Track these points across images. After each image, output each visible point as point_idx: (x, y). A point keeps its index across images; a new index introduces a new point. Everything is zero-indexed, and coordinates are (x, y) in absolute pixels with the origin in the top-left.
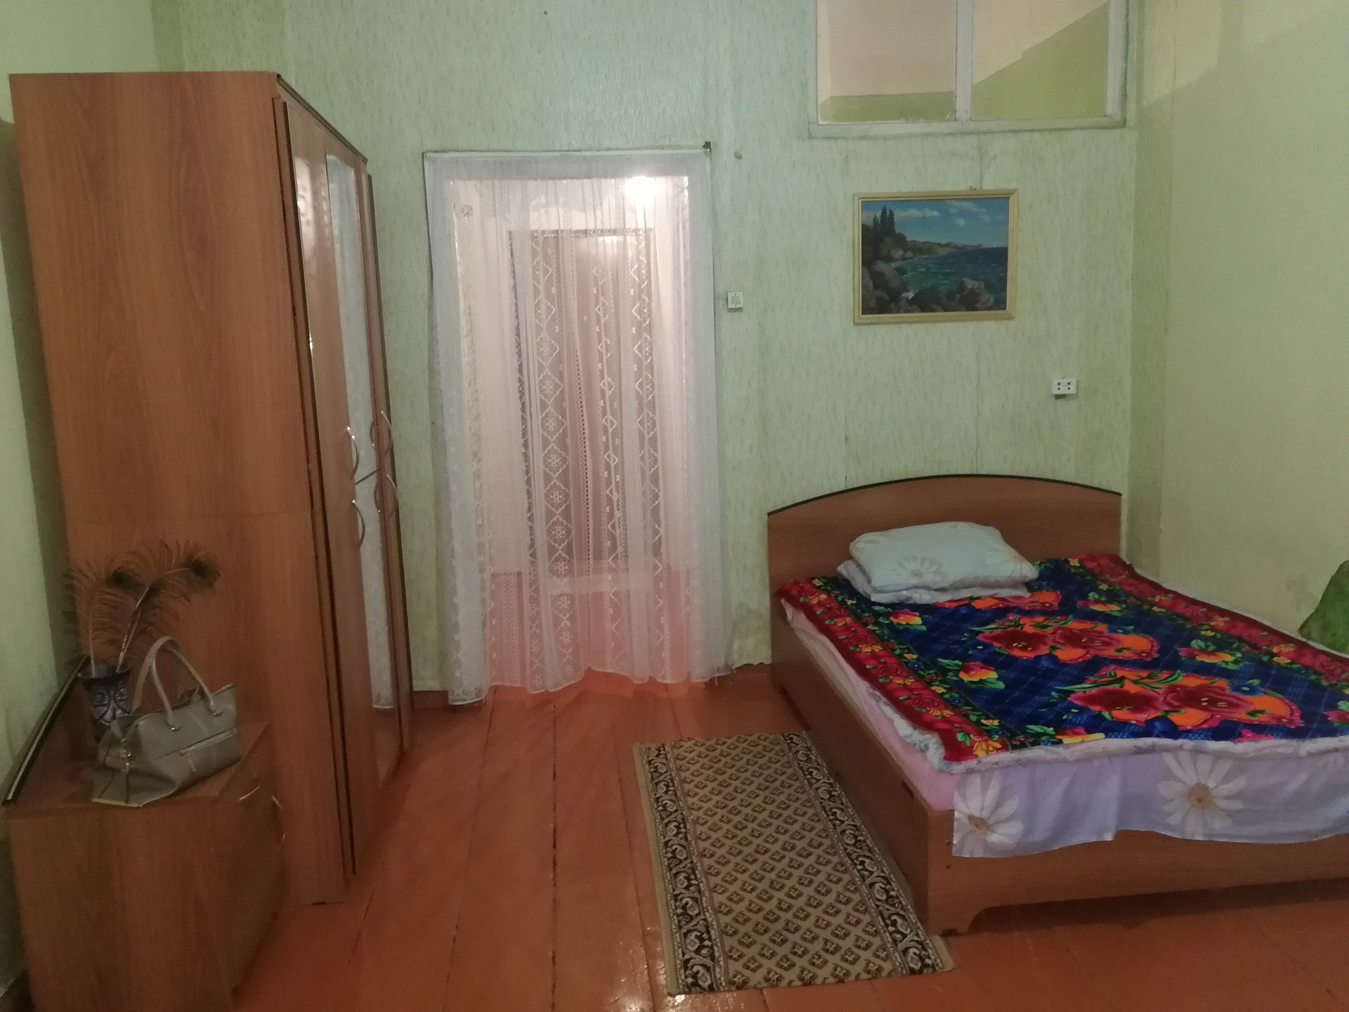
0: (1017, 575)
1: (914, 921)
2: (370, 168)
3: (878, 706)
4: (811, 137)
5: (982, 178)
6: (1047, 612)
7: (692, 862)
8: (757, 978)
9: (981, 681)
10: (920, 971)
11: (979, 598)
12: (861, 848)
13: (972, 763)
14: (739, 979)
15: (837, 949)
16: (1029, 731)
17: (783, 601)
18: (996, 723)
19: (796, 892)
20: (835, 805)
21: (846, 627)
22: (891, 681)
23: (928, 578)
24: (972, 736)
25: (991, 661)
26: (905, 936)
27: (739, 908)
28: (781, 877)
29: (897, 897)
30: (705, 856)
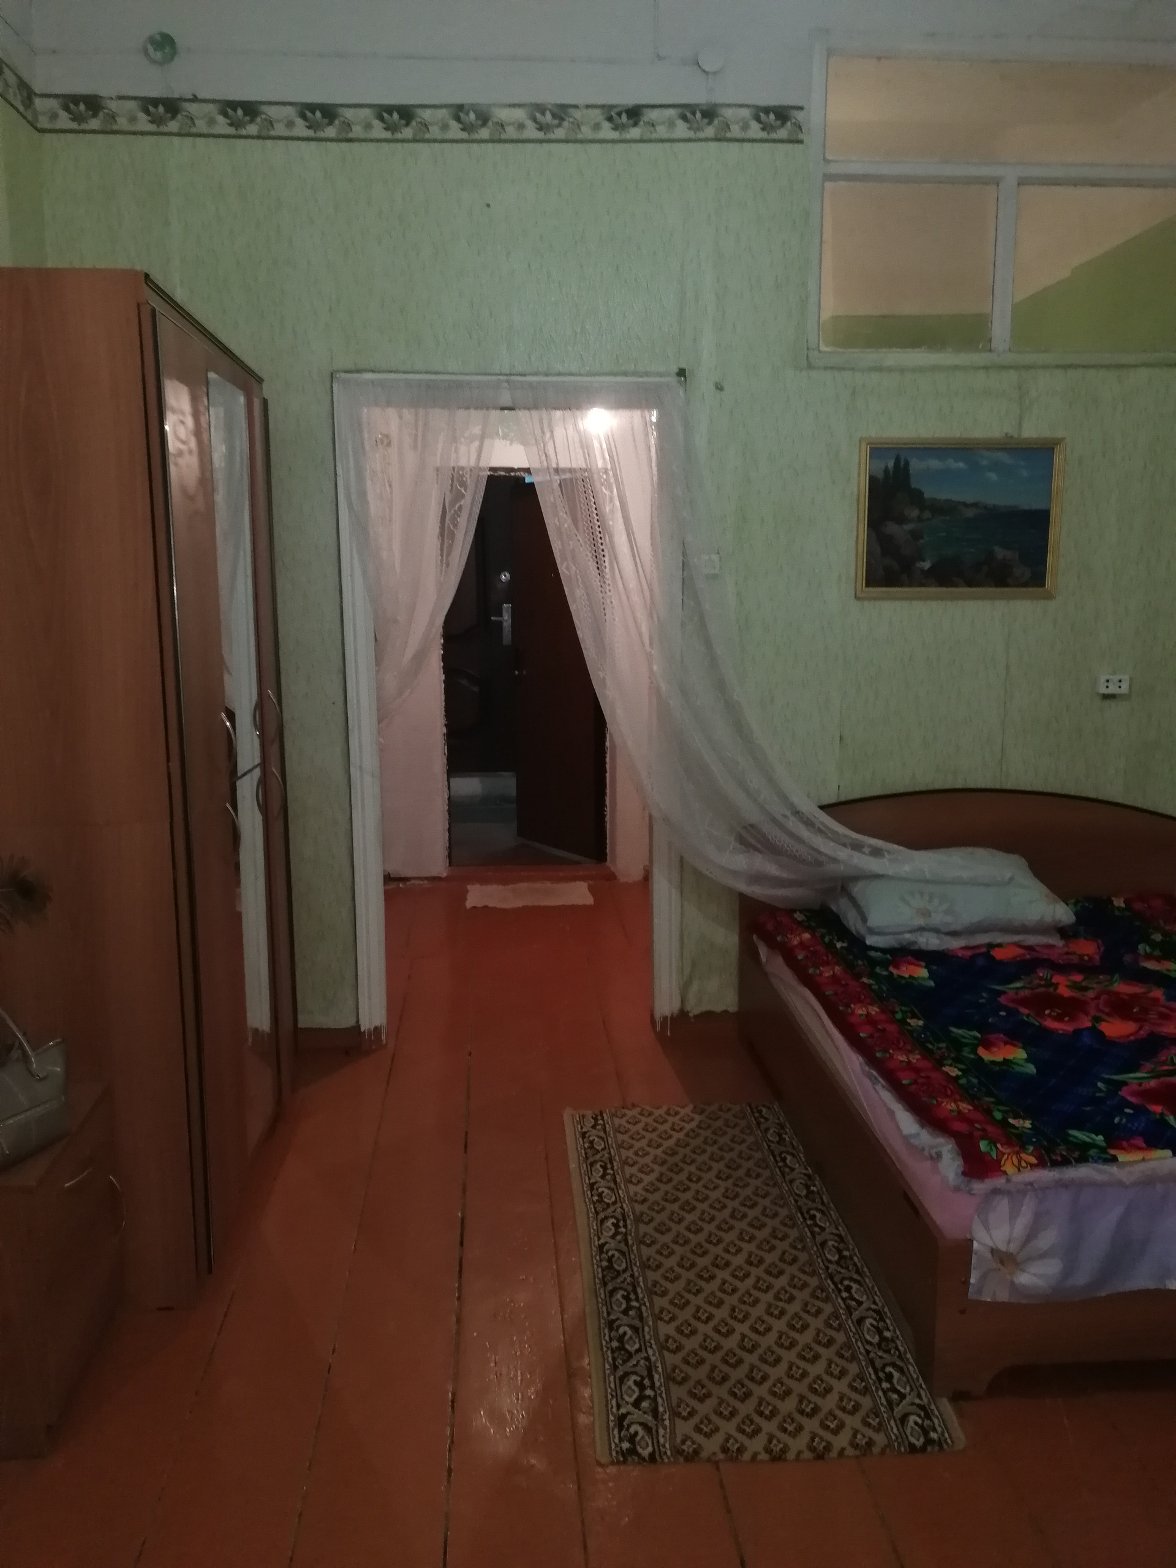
0: (1048, 919)
1: (915, 1376)
2: (267, 390)
3: (875, 1089)
4: (810, 367)
5: (1020, 425)
6: (1086, 968)
7: (632, 1276)
8: (711, 1446)
9: (1006, 1062)
10: (923, 1449)
11: (1000, 945)
12: (847, 1268)
13: (999, 1182)
14: (688, 1447)
15: (816, 1410)
16: (1071, 1139)
17: (755, 937)
18: (1028, 1124)
19: (764, 1326)
20: (814, 1205)
21: (835, 979)
22: (891, 1056)
23: (937, 919)
24: (999, 1146)
25: (1017, 1034)
26: (902, 1396)
27: (690, 1344)
28: (744, 1303)
29: (893, 1341)
30: (649, 1267)
